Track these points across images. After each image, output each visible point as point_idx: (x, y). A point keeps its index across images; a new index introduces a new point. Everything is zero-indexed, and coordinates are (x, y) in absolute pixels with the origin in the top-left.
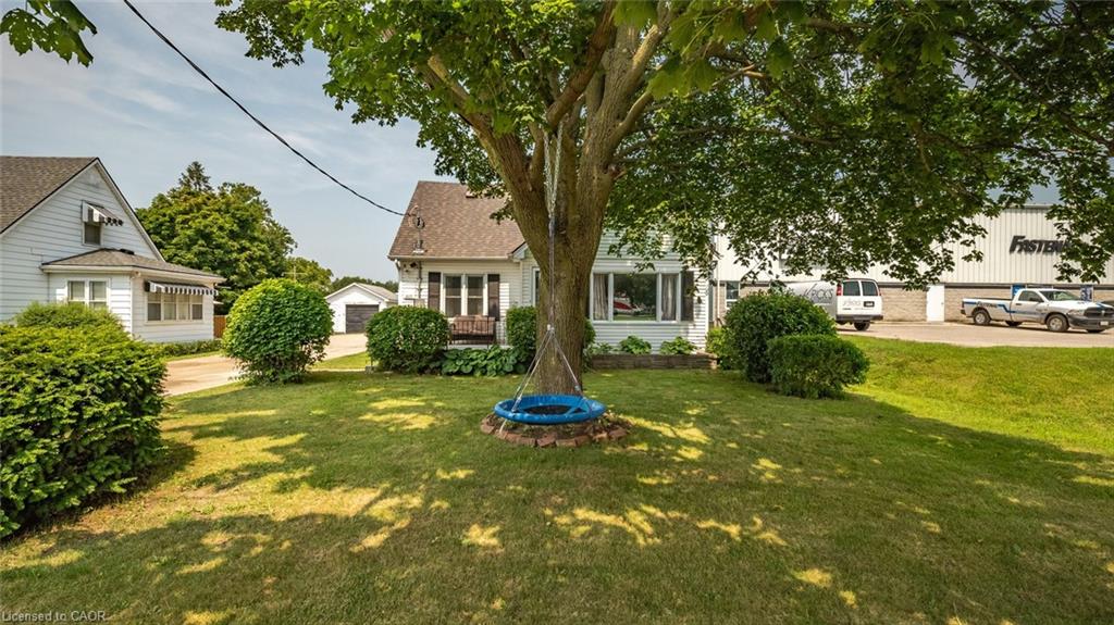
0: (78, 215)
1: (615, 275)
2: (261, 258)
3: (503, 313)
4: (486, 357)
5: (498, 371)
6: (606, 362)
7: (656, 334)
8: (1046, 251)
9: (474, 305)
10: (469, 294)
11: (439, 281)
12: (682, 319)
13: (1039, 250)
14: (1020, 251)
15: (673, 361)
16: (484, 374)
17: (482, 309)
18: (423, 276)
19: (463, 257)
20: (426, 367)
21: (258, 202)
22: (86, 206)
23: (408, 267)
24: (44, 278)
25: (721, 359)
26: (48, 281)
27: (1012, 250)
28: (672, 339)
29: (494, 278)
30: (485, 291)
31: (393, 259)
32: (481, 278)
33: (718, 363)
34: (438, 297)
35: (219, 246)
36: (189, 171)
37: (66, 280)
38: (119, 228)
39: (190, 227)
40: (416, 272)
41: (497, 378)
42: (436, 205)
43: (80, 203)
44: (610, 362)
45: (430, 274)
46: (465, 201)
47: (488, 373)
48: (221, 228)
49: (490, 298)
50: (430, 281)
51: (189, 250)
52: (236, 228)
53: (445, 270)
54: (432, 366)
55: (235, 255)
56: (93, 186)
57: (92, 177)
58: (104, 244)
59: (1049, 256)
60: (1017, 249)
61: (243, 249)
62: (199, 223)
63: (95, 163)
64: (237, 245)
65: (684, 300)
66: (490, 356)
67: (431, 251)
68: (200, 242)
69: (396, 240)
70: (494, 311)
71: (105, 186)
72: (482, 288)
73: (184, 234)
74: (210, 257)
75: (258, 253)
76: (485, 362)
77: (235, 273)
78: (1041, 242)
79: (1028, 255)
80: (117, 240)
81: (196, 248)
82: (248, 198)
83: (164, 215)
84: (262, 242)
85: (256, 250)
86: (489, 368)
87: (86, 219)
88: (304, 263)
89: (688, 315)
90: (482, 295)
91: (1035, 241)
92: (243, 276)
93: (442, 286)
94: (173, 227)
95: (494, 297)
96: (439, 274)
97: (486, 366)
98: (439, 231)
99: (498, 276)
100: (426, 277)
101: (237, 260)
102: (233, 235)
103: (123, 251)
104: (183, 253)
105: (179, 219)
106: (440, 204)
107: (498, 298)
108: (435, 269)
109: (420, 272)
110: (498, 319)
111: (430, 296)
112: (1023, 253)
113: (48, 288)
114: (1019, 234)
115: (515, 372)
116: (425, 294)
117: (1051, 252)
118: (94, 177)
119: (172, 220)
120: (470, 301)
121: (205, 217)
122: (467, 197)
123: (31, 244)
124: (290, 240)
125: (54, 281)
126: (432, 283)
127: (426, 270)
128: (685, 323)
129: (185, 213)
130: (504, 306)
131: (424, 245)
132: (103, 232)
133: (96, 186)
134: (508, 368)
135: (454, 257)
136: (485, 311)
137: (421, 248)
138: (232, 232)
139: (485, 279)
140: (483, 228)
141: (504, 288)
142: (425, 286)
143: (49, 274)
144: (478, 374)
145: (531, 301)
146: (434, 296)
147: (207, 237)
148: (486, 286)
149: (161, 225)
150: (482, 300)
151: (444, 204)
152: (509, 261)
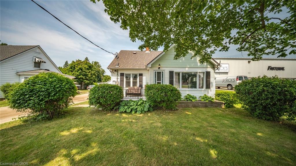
0: (32, 60)
1: (182, 73)
2: (94, 74)
3: (144, 86)
4: (137, 104)
5: (142, 112)
6: (182, 104)
7: (198, 93)
8: (277, 70)
9: (135, 83)
10: (133, 80)
11: (124, 76)
12: (206, 88)
13: (275, 70)
14: (270, 70)
15: (207, 104)
16: (136, 112)
17: (137, 85)
18: (118, 74)
19: (131, 68)
20: (113, 108)
21: (99, 65)
22: (34, 58)
23: (114, 71)
24: (18, 76)
25: (226, 103)
26: (19, 77)
27: (268, 69)
28: (203, 95)
29: (141, 75)
30: (138, 79)
31: (109, 69)
32: (137, 75)
33: (224, 105)
34: (123, 81)
35: (84, 71)
36: (85, 59)
37: (24, 77)
38: (44, 64)
39: (78, 67)
40: (116, 73)
41: (141, 115)
42: (125, 55)
43: (33, 57)
44: (183, 104)
45: (121, 74)
46: (133, 54)
47: (138, 112)
48: (85, 68)
49: (139, 81)
50: (121, 76)
51: (78, 72)
52: (88, 67)
53: (125, 72)
54: (115, 108)
55: (87, 73)
56: (38, 53)
57: (37, 50)
58: (41, 68)
59: (277, 71)
60: (269, 69)
61: (90, 72)
62: (80, 66)
63: (39, 47)
64: (88, 71)
65: (207, 81)
66: (139, 104)
67: (121, 66)
68: (80, 70)
69: (111, 63)
70: (141, 86)
71: (42, 53)
72: (137, 78)
73: (77, 69)
74: (82, 74)
75: (93, 73)
76: (136, 107)
77: (87, 77)
78: (275, 68)
79: (272, 71)
80: (45, 67)
81: (79, 72)
82: (97, 64)
83: (73, 65)
84: (94, 71)
85: (93, 72)
86: (138, 109)
87: (34, 61)
88: (107, 76)
89: (208, 87)
90: (137, 80)
91: (274, 67)
92: (90, 77)
93: (124, 77)
94: (75, 67)
95: (141, 81)
96: (124, 74)
97: (137, 109)
98: (125, 61)
99: (142, 74)
100: (119, 75)
101: (88, 74)
102: (88, 69)
103: (46, 70)
104: (76, 73)
105: (76, 65)
106: (126, 55)
107: (142, 81)
108: (122, 72)
109: (118, 73)
110: (142, 88)
111: (121, 81)
112: (271, 70)
113: (19, 79)
114: (270, 66)
115: (149, 111)
116: (119, 80)
117: (278, 70)
118: (38, 50)
119: (75, 66)
120: (133, 82)
121: (82, 65)
122: (134, 53)
123: (12, 67)
124: (105, 72)
125: (21, 77)
126: (121, 77)
127: (120, 72)
128: (207, 89)
129: (77, 64)
130: (144, 84)
131: (119, 65)
132: (41, 65)
133: (39, 53)
134: (146, 110)
135: (128, 68)
136: (138, 86)
137: (118, 65)
138: (87, 68)
139: (138, 75)
140: (138, 60)
141: (144, 78)
142: (119, 77)
143: (20, 75)
144: (133, 112)
145: (153, 82)
146: (122, 81)
147: (82, 69)
148: (138, 77)
149: (72, 67)
150: (137, 82)
151: (127, 55)
152: (146, 69)
